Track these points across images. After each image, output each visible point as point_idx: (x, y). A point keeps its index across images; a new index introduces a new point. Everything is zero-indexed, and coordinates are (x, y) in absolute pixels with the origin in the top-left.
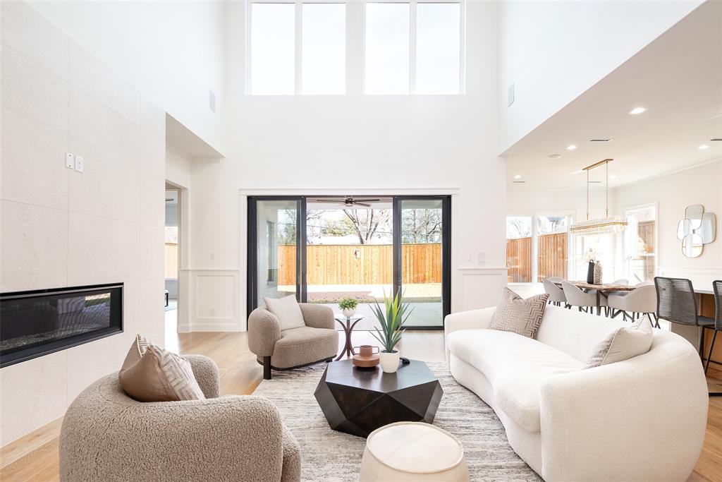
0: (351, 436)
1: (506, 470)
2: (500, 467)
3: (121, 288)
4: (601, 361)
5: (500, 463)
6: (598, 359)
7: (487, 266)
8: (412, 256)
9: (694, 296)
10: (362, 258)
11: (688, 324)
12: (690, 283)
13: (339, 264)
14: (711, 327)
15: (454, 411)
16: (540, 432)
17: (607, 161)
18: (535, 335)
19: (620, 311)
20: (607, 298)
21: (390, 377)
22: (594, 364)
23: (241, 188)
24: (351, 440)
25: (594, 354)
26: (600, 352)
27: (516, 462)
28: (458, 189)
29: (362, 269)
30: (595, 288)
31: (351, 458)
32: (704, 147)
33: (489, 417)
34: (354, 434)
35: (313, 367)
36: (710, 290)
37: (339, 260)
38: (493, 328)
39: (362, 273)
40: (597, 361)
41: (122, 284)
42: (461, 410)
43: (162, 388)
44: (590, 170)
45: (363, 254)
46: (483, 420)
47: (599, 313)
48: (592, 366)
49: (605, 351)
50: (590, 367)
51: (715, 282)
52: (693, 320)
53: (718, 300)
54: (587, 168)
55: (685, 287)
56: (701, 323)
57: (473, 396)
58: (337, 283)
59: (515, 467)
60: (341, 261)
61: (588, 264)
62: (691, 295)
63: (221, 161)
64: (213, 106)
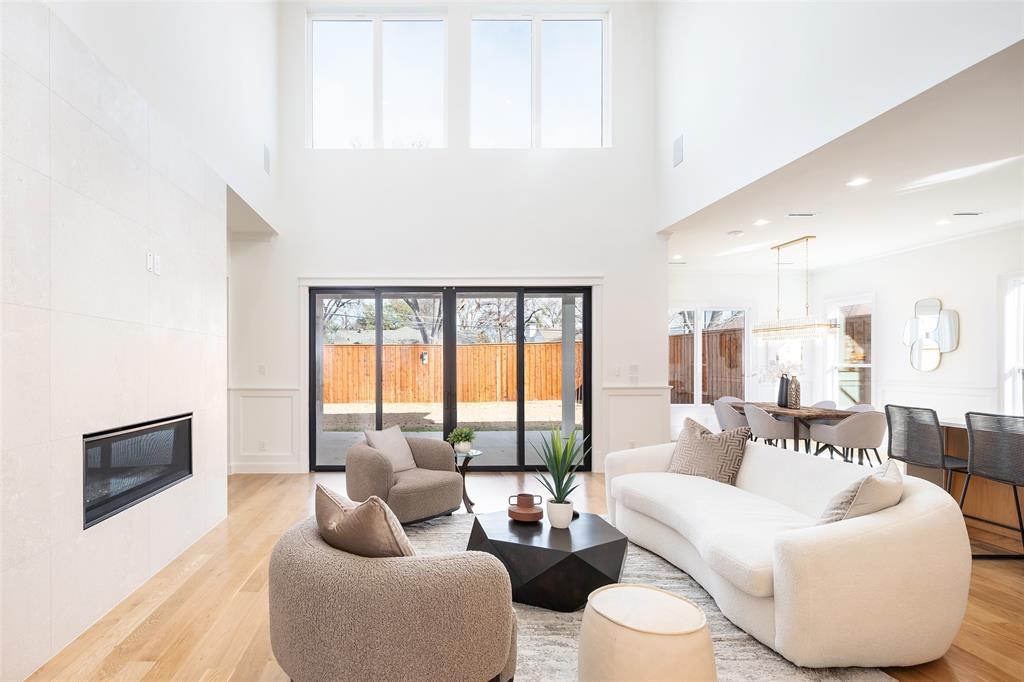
0: (524, 606)
1: (728, 643)
2: (720, 640)
3: (190, 420)
4: (844, 514)
5: (719, 636)
6: (840, 511)
7: (641, 385)
8: (504, 362)
9: (939, 430)
10: (432, 365)
11: (931, 467)
12: (934, 413)
13: (398, 372)
14: (963, 471)
15: (639, 576)
16: (773, 596)
17: (807, 238)
18: (732, 480)
19: (826, 446)
20: (808, 427)
21: (560, 534)
22: (834, 518)
23: (302, 276)
24: (526, 610)
25: (832, 506)
26: (842, 503)
27: (737, 634)
28: (601, 278)
29: (432, 381)
30: (792, 415)
31: (536, 630)
32: (944, 222)
33: (685, 584)
34: (527, 604)
35: (430, 521)
36: (962, 423)
37: (398, 366)
38: (674, 471)
39: (432, 386)
40: (837, 514)
41: (191, 414)
42: (648, 576)
43: (387, 542)
44: (782, 249)
45: (433, 357)
46: (679, 588)
47: (796, 448)
48: (832, 521)
49: (849, 502)
50: (828, 522)
51: (968, 414)
52: (939, 462)
53: (972, 436)
54: (778, 247)
55: (927, 418)
56: (949, 465)
57: (656, 559)
58: (396, 401)
59: (738, 640)
60: (401, 369)
61: (779, 380)
62: (935, 429)
63: (273, 238)
64: (267, 168)
